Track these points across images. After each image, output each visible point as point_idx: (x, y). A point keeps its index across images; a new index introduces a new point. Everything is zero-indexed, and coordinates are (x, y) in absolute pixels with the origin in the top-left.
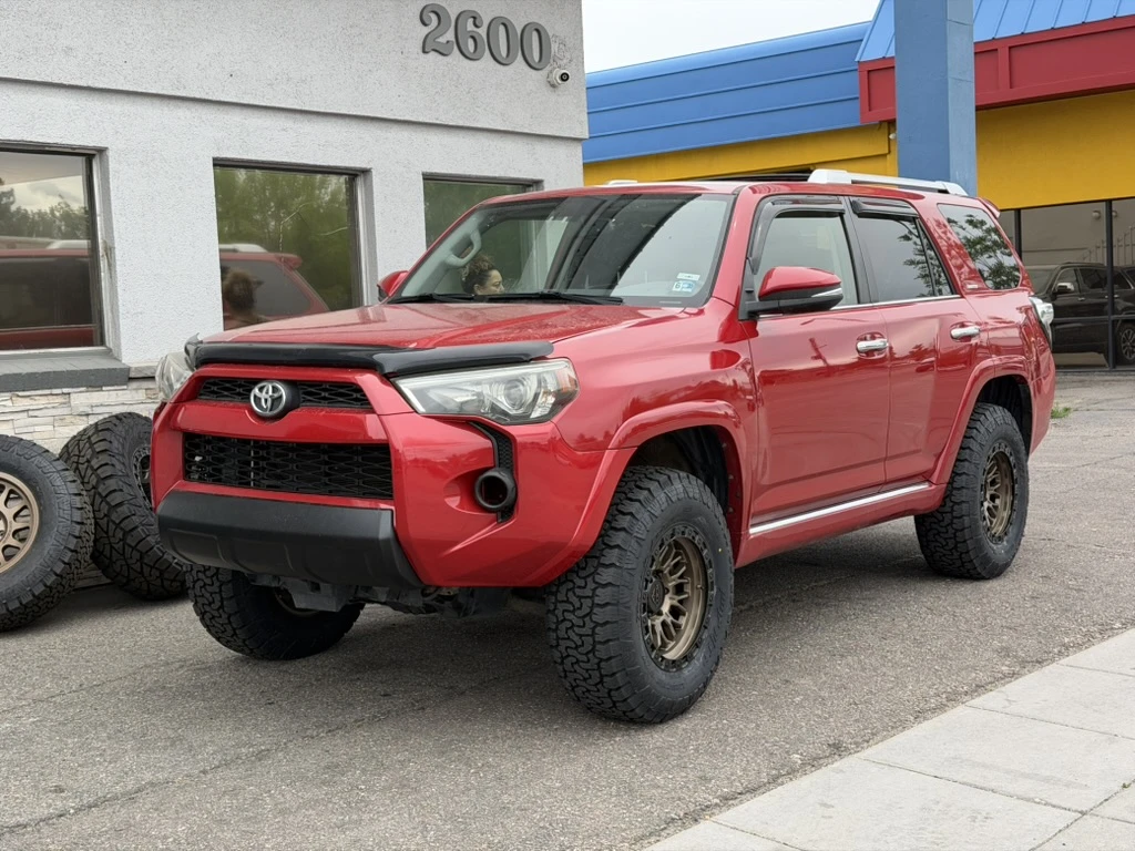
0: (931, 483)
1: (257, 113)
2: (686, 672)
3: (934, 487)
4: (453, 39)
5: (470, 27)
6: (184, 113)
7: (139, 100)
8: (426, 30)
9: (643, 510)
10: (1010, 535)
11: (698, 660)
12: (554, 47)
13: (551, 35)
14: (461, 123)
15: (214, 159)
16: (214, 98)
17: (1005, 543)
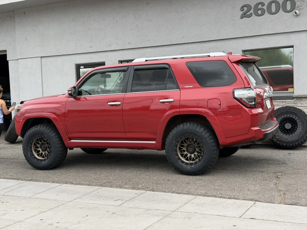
3: (156, 143)
4: (253, 12)
5: (260, 6)
6: (174, 47)
8: (243, 12)
10: (198, 164)
12: (298, 4)
14: (254, 35)
16: (179, 43)
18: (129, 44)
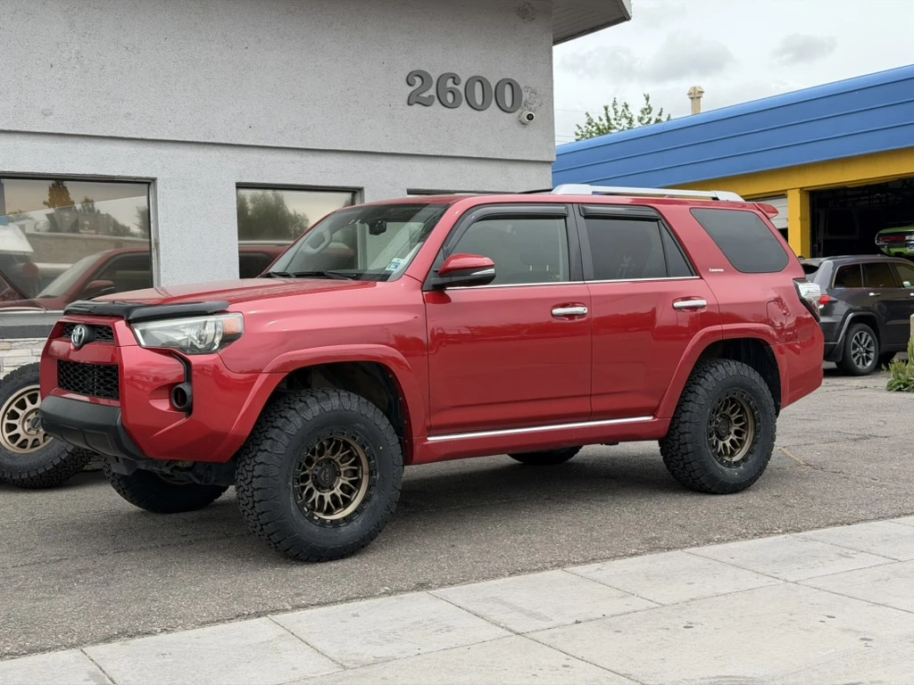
0: (655, 417)
1: (273, 152)
2: (343, 529)
3: (656, 420)
4: (435, 95)
5: (450, 83)
6: (215, 154)
7: (181, 146)
8: (411, 89)
9: (296, 415)
10: (750, 462)
11: (357, 522)
12: (526, 96)
13: (522, 86)
14: (439, 153)
15: (237, 184)
16: (236, 143)
17: (742, 467)
18: (46, 115)
